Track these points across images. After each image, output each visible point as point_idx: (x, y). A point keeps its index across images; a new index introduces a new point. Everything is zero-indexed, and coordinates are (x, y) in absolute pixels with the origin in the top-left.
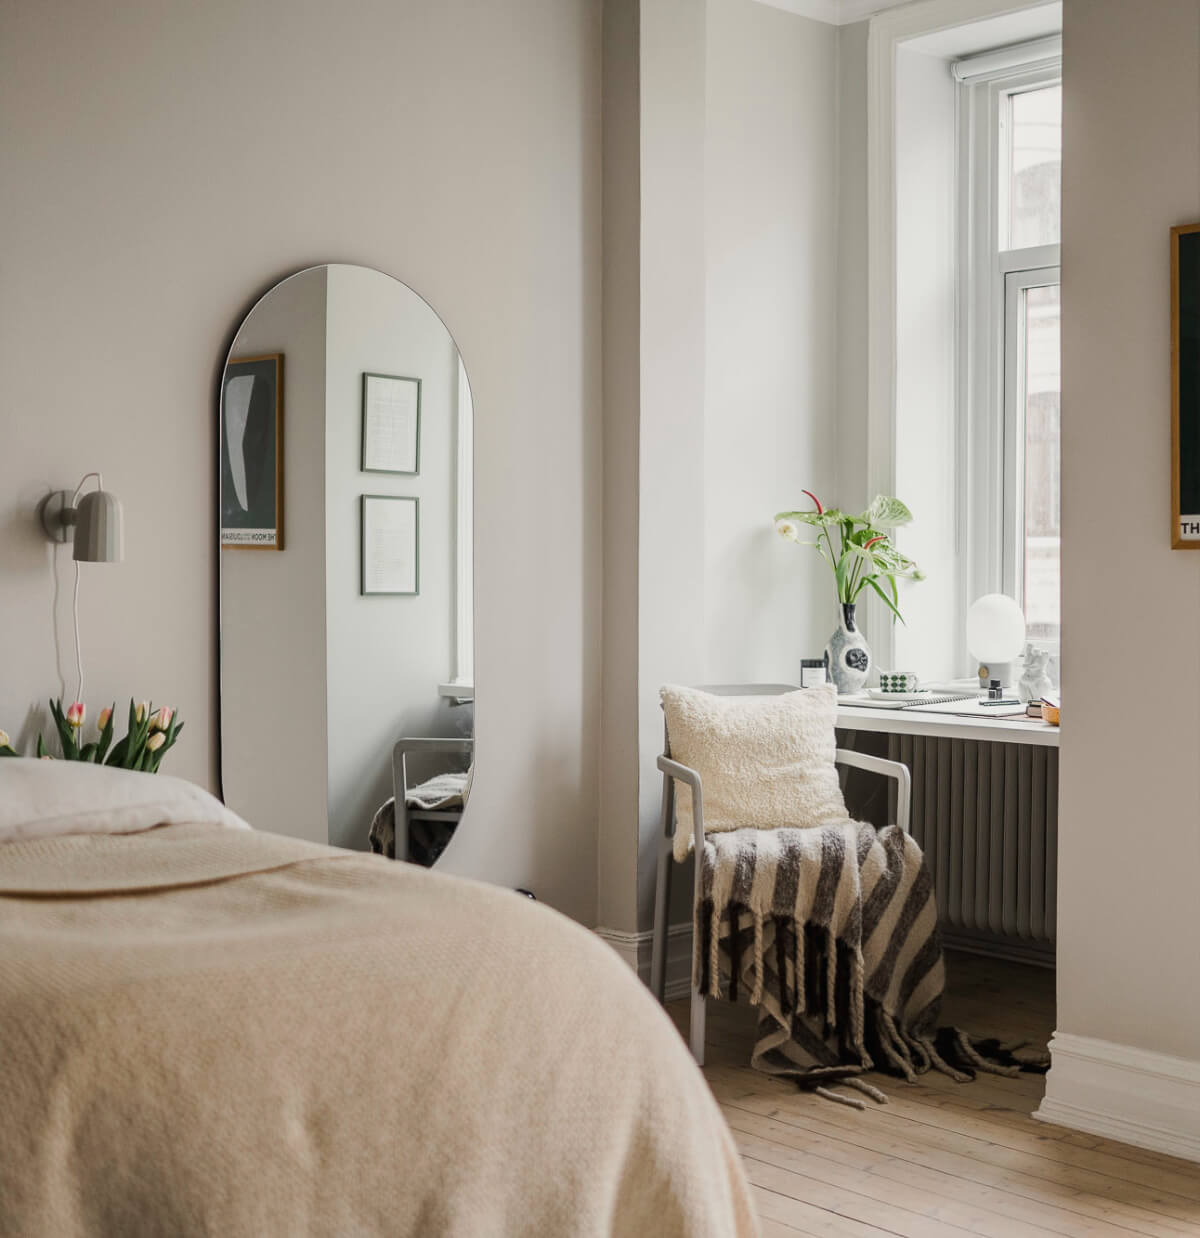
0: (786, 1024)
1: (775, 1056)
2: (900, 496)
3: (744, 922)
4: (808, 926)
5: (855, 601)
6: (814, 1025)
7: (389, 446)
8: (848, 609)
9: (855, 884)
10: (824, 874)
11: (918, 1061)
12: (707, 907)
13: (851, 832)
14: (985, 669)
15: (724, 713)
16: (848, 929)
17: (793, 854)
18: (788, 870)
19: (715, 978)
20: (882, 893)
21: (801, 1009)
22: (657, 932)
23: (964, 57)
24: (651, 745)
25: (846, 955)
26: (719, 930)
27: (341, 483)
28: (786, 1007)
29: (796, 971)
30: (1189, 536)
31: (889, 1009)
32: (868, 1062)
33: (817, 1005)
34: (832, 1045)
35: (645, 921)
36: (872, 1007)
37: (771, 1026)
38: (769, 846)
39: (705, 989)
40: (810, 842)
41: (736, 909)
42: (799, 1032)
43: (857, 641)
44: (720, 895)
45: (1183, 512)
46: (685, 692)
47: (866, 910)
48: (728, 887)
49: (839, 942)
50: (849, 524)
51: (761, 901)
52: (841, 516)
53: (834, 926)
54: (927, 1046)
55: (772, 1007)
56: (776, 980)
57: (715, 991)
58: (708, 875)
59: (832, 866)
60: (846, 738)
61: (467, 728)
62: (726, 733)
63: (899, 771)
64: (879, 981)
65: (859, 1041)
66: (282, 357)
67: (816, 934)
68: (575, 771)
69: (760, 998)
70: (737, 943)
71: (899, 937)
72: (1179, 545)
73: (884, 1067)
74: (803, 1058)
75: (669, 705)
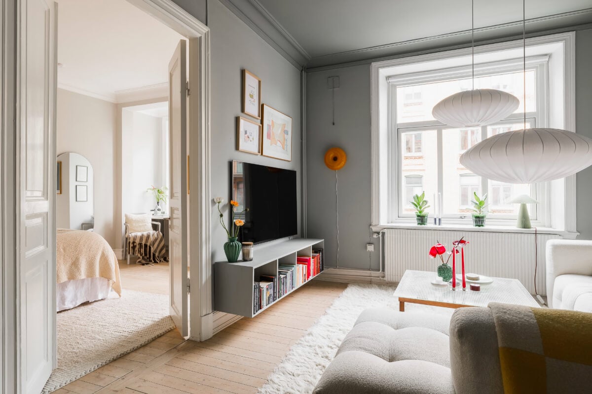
0: (141, 257)
1: (140, 262)
3: (135, 244)
4: (145, 244)
5: (160, 201)
6: (146, 257)
7: (82, 176)
8: (158, 203)
9: (152, 239)
10: (147, 237)
11: (160, 261)
12: (129, 242)
13: (152, 232)
15: (134, 217)
16: (150, 244)
17: (143, 235)
18: (141, 238)
19: (131, 252)
20: (156, 240)
21: (144, 255)
22: (124, 249)
24: (123, 221)
25: (150, 248)
26: (131, 245)
27: (72, 183)
28: (141, 255)
29: (143, 250)
31: (157, 254)
32: (153, 261)
33: (146, 255)
34: (148, 260)
35: (123, 247)
36: (154, 255)
37: (139, 258)
38: (139, 234)
39: (129, 253)
40: (145, 233)
41: (134, 243)
42: (143, 258)
43: (159, 207)
44: (131, 241)
46: (128, 214)
47: (153, 242)
48: (133, 240)
49: (149, 246)
50: (159, 190)
51: (137, 241)
52: (157, 189)
53: (148, 244)
54: (162, 259)
55: (139, 255)
56: (140, 252)
57: (131, 254)
58: (130, 238)
59: (148, 237)
60: (153, 220)
61: (93, 221)
62: (134, 220)
63: (160, 224)
64: (155, 251)
65: (152, 259)
66: (61, 162)
67: (146, 246)
68: (112, 226)
69: (137, 254)
70: (134, 247)
71: (158, 245)
73: (155, 262)
74: (144, 262)
75: (126, 216)
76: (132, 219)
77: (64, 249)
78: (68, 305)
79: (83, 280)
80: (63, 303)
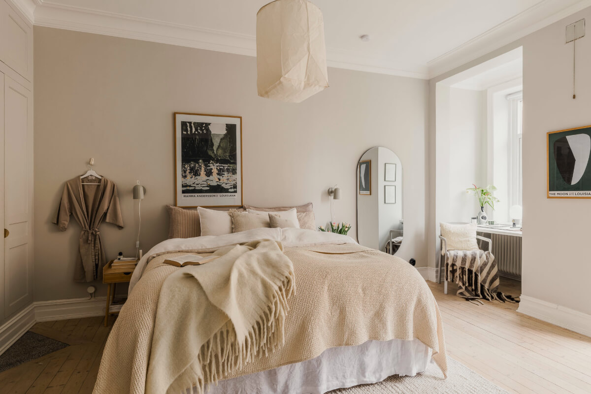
0: (464, 288)
1: (461, 294)
2: (495, 185)
3: (455, 268)
4: (468, 270)
5: (484, 206)
6: (470, 288)
7: (390, 176)
8: (482, 208)
9: (479, 263)
10: (472, 260)
11: (492, 298)
12: (447, 264)
13: (479, 252)
14: (514, 220)
15: (452, 227)
16: (477, 271)
17: (465, 255)
18: (464, 260)
19: (449, 278)
20: (485, 264)
21: (467, 285)
22: (439, 269)
23: (510, 94)
24: (438, 233)
25: (476, 276)
26: (450, 269)
27: (381, 183)
28: (464, 284)
29: (466, 278)
30: (551, 196)
31: (486, 286)
32: (481, 297)
33: (470, 285)
34: (474, 293)
35: (437, 266)
36: (482, 287)
37: (460, 288)
38: (461, 254)
39: (447, 279)
40: (469, 254)
41: (453, 265)
42: (466, 288)
43: (484, 214)
44: (450, 262)
45: (550, 191)
46: (445, 224)
47: (481, 267)
48: (452, 261)
49: (475, 273)
50: (483, 191)
51: (458, 264)
52: (481, 189)
53: (474, 270)
54: (495, 295)
55: (461, 284)
56: (462, 279)
57: (449, 280)
58: (448, 258)
59: (474, 259)
60: (479, 234)
62: (452, 232)
63: (490, 241)
64: (484, 281)
65: (479, 292)
66: (370, 161)
67: (470, 271)
68: (423, 237)
69: (458, 282)
70: (453, 272)
71: (489, 273)
72: (549, 197)
73: (484, 298)
74: (468, 295)
75: (441, 226)
76: (450, 231)
77: (364, 290)
78: (370, 378)
79: (390, 342)
80: (363, 374)
